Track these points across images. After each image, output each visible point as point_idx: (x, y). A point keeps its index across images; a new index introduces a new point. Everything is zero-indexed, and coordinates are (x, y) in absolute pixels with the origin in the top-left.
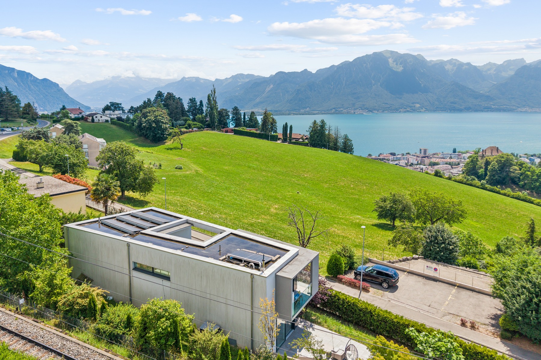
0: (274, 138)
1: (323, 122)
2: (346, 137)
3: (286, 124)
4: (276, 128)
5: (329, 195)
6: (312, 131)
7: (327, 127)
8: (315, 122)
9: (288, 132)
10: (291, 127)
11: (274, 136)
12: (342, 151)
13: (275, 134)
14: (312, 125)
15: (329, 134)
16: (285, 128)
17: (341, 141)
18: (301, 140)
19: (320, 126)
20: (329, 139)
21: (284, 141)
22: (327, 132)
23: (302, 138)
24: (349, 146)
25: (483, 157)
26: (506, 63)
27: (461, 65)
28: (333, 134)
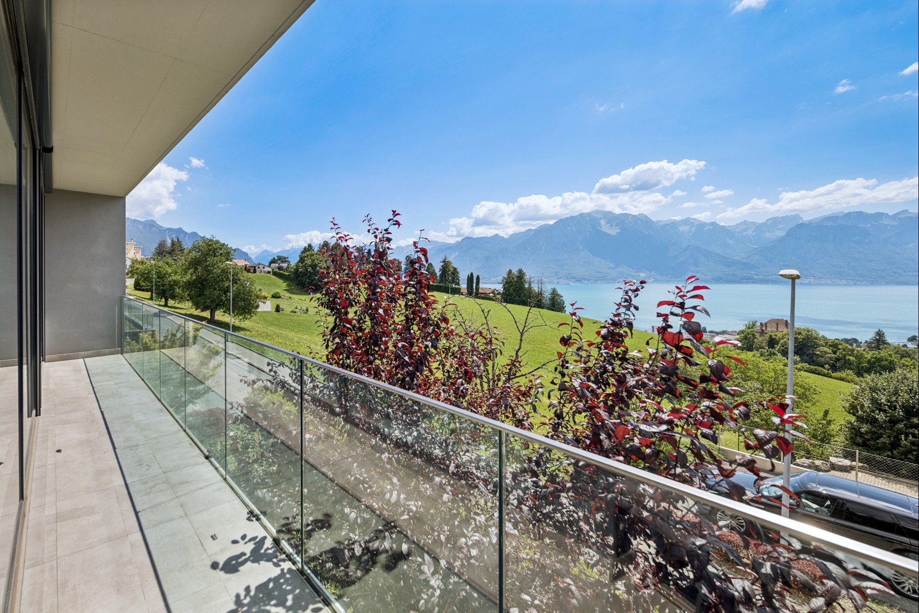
0: (456, 291)
1: (520, 271)
2: (554, 291)
3: (472, 274)
4: (458, 280)
5: (534, 358)
6: (507, 283)
7: (527, 277)
8: (510, 272)
9: (474, 285)
10: (478, 278)
11: (456, 288)
12: (549, 309)
13: (457, 286)
14: (506, 276)
15: (530, 288)
16: (470, 279)
17: (547, 295)
18: (491, 295)
19: (517, 276)
20: (530, 294)
21: (470, 293)
22: (527, 286)
23: (493, 292)
24: (559, 304)
25: (762, 333)
26: (770, 222)
27: (702, 225)
28: (535, 288)
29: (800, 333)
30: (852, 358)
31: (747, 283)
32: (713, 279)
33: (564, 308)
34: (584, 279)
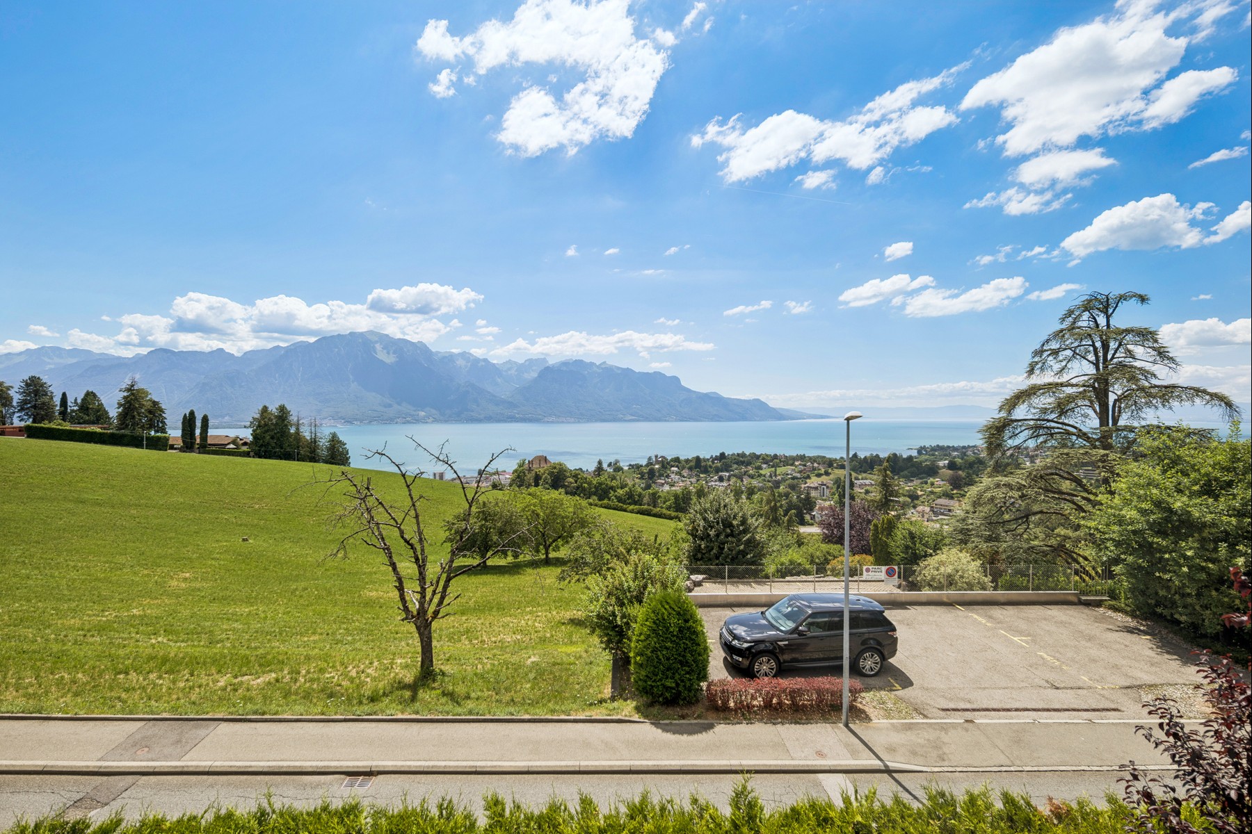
0: (160, 444)
1: (282, 409)
2: (333, 437)
3: (192, 413)
4: (164, 423)
6: (259, 426)
7: (293, 419)
8: (265, 409)
9: (198, 432)
10: (205, 420)
11: (159, 438)
12: (326, 462)
13: (159, 434)
14: (257, 416)
15: (298, 432)
16: (189, 422)
17: (324, 442)
18: (232, 446)
19: (276, 417)
20: (298, 443)
21: (188, 445)
22: (292, 430)
23: (234, 442)
24: (342, 453)
25: (530, 470)
26: (527, 363)
27: (477, 360)
28: (306, 434)
29: (555, 468)
30: (586, 485)
31: (511, 422)
32: (485, 418)
33: (348, 459)
34: (356, 420)
